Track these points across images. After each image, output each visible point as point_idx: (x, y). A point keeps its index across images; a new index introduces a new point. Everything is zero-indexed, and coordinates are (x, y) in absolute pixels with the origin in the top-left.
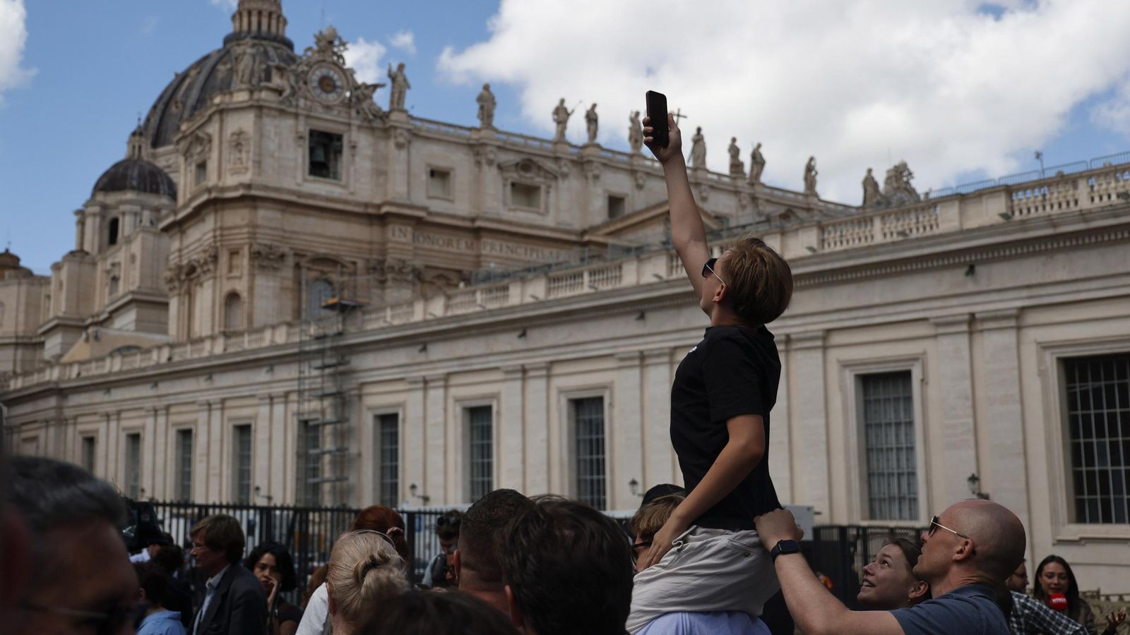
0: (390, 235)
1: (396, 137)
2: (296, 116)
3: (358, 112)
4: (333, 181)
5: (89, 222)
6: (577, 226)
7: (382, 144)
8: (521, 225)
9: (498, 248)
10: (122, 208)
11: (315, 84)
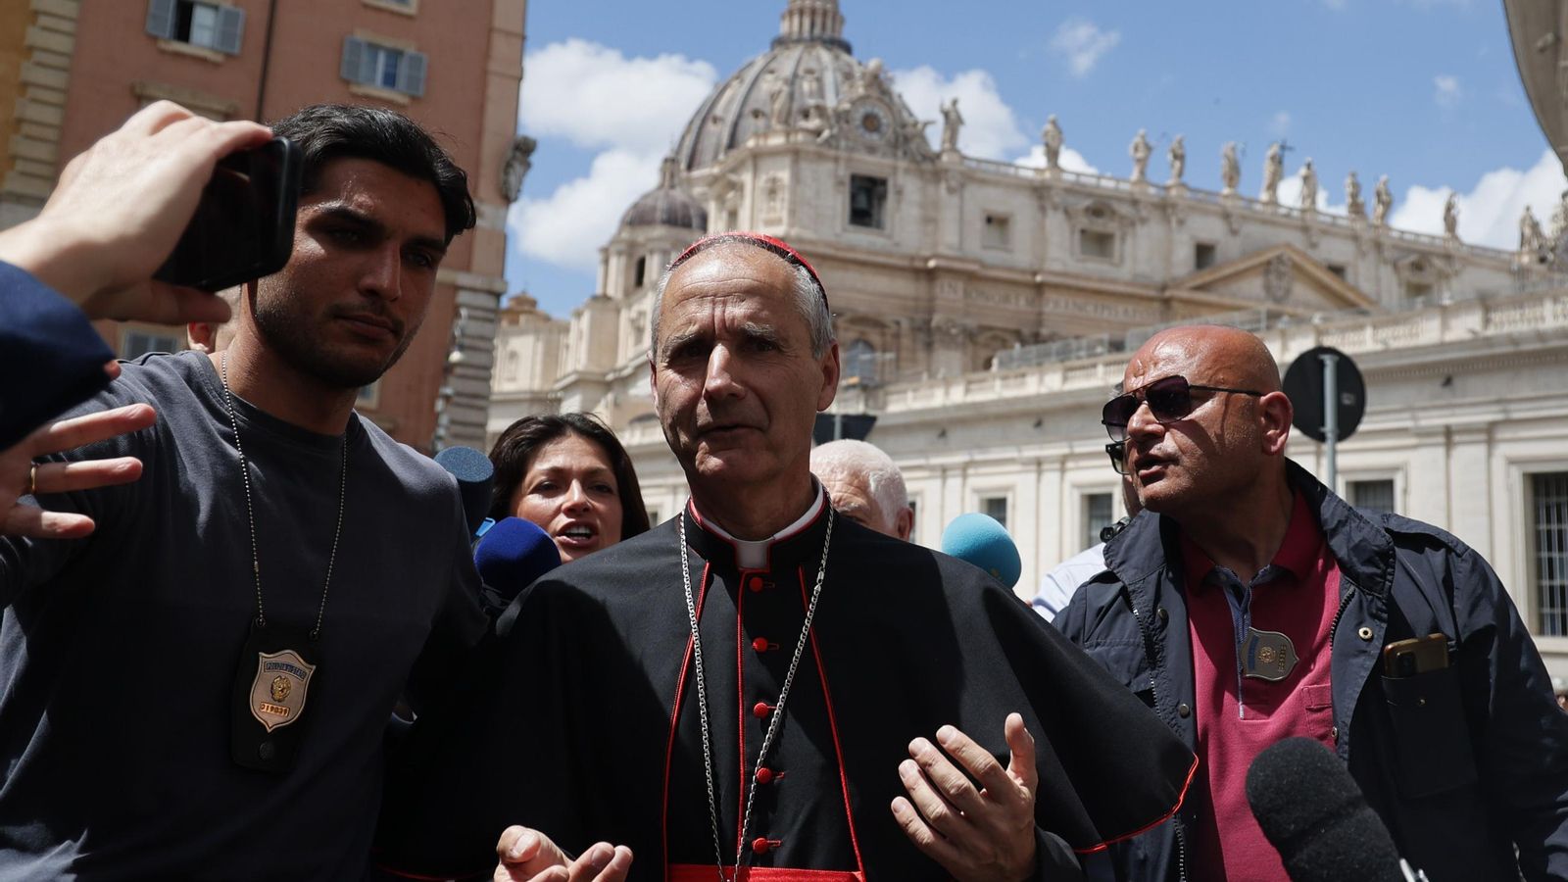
0: (937, 290)
1: (947, 180)
2: (836, 160)
3: (905, 153)
4: (875, 231)
5: (614, 262)
6: (1159, 277)
7: (931, 189)
8: (1088, 278)
9: (1063, 304)
10: (650, 246)
11: (858, 122)
